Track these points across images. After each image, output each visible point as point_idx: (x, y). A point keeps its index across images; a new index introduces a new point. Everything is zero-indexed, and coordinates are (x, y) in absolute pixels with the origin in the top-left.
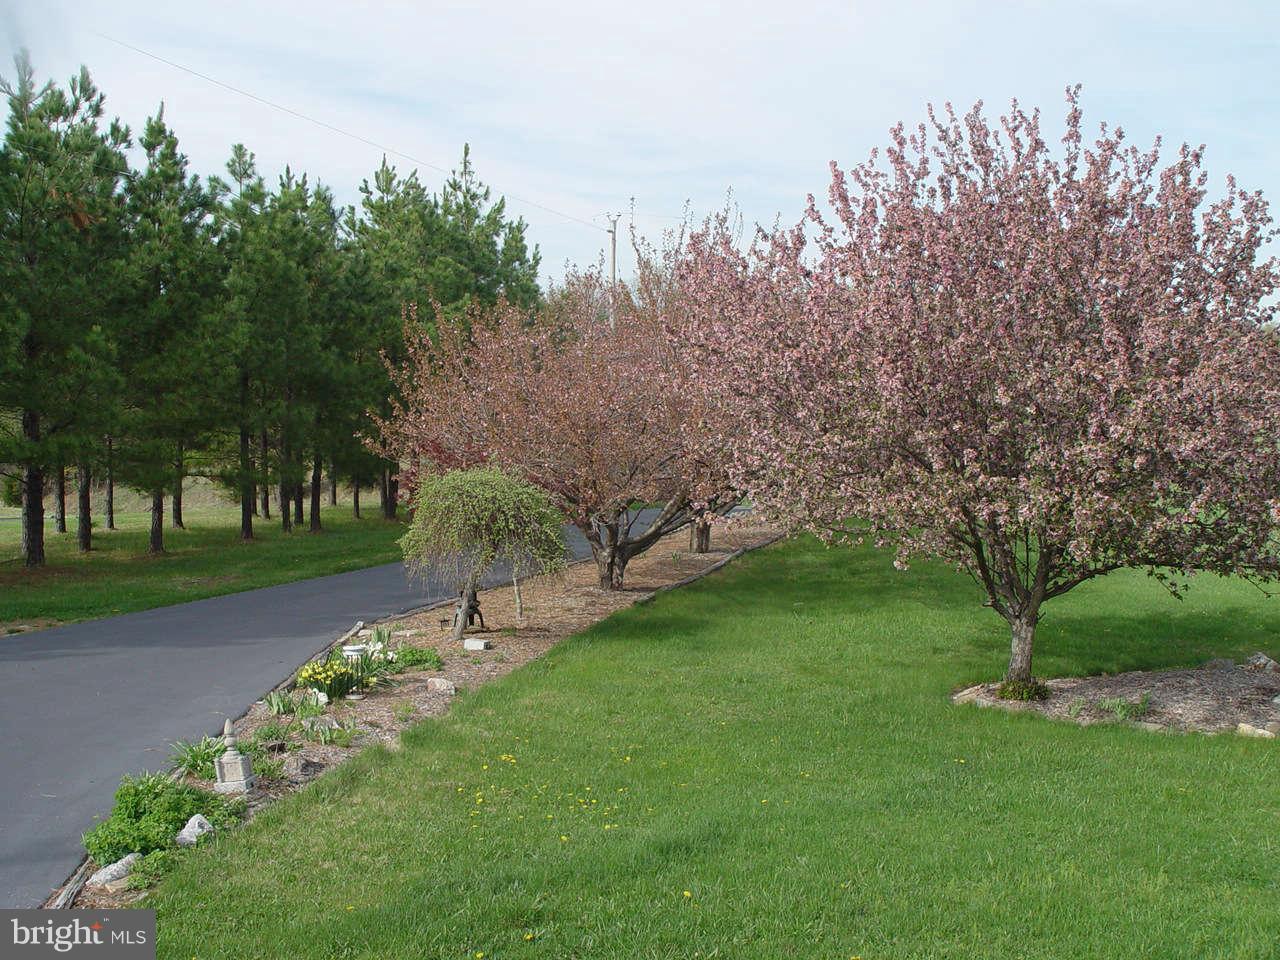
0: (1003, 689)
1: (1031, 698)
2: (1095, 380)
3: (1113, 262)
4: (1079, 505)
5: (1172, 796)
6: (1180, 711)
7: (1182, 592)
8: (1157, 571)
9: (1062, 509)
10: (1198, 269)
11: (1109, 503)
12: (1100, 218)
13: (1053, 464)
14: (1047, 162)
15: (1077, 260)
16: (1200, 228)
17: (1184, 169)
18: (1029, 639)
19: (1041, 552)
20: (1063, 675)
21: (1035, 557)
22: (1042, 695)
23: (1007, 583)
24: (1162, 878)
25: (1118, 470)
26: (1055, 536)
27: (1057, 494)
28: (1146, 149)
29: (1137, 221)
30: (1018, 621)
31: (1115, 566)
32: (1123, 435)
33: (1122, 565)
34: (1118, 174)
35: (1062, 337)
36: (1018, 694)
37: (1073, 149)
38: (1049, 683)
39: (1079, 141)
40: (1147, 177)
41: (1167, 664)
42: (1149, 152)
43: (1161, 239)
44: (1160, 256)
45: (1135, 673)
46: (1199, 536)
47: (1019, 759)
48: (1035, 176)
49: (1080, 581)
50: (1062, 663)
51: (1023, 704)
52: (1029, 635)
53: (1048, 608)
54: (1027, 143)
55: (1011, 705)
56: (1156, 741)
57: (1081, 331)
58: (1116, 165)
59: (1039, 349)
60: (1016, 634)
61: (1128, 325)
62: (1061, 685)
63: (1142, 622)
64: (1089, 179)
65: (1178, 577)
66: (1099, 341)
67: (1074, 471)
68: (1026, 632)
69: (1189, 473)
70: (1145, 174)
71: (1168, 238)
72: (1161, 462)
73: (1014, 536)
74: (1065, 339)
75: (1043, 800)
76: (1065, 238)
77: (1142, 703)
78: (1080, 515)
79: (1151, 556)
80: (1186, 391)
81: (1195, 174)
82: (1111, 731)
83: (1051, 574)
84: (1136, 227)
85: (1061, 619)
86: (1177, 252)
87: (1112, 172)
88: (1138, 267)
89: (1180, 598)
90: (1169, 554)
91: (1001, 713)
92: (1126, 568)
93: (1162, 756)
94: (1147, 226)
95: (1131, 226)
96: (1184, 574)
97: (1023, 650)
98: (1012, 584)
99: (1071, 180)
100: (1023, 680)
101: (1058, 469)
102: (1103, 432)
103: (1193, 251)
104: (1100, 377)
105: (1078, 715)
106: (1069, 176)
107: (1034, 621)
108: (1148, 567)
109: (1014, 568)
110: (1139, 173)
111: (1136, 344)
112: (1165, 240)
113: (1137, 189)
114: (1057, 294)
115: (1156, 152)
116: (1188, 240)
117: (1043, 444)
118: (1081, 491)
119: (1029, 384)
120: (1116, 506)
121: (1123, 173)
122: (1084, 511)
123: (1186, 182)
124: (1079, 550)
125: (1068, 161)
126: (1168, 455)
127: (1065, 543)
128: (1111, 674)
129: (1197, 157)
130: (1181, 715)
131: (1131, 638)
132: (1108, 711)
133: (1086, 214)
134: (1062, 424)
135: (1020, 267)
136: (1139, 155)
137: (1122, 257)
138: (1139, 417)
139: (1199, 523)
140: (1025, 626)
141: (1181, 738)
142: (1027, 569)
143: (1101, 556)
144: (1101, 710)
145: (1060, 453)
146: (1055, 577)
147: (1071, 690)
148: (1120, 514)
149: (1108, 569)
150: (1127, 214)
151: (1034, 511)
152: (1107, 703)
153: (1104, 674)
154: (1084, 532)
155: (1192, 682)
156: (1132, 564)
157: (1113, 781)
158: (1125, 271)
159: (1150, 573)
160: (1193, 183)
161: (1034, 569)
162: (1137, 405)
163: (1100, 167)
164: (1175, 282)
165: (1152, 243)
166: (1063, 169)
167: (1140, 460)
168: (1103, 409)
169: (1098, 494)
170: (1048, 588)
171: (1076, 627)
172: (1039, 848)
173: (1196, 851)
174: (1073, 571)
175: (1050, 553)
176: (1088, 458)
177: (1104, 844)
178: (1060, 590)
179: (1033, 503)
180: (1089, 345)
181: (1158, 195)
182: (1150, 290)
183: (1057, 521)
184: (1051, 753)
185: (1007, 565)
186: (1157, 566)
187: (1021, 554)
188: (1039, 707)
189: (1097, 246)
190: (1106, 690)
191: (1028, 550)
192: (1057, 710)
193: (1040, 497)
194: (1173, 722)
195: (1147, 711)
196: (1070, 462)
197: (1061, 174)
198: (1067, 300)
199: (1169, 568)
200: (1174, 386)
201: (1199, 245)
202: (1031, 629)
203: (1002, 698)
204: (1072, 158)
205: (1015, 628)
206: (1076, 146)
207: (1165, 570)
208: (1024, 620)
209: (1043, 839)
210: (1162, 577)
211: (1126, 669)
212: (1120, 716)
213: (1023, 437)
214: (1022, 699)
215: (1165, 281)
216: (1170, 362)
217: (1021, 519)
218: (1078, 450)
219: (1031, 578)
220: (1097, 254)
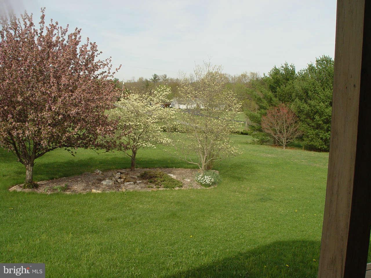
0: (24, 186)
1: (33, 188)
2: (47, 93)
3: (54, 60)
4: (43, 130)
5: (74, 212)
6: (76, 188)
7: (74, 154)
8: (67, 148)
9: (39, 132)
10: (78, 63)
11: (52, 129)
12: (49, 47)
13: (36, 119)
14: (34, 29)
15: (43, 59)
16: (78, 51)
17: (75, 35)
18: (31, 170)
19: (34, 144)
20: (42, 180)
21: (32, 146)
22: (36, 186)
23: (24, 154)
24: (71, 235)
25: (55, 120)
26: (37, 139)
27: (37, 127)
28: (64, 27)
29: (61, 48)
30: (28, 165)
31: (55, 148)
32: (56, 109)
33: (57, 147)
34: (56, 34)
35: (38, 81)
36: (29, 187)
37: (42, 26)
38: (38, 183)
39: (44, 24)
40: (64, 36)
41: (73, 175)
42: (65, 29)
43: (67, 54)
44: (67, 59)
45: (64, 178)
46: (79, 138)
47: (29, 206)
48: (31, 33)
49: (46, 152)
50: (42, 177)
51: (31, 190)
52: (31, 169)
53: (36, 161)
54: (28, 23)
55: (27, 190)
56: (70, 197)
57: (44, 80)
58: (55, 32)
59: (31, 85)
60: (28, 169)
61: (58, 78)
62: (42, 183)
63: (66, 163)
64: (47, 36)
65: (73, 150)
66: (49, 83)
67: (42, 121)
68: (30, 168)
69: (75, 120)
70: (64, 35)
71: (69, 53)
72: (66, 117)
73: (25, 140)
74: (39, 82)
75: (37, 217)
76: (39, 52)
77: (66, 186)
78: (44, 133)
79: (65, 144)
80: (74, 97)
81: (78, 36)
82: (57, 195)
83: (37, 151)
84: (61, 50)
85: (42, 164)
86: (71, 58)
87: (54, 34)
88: (61, 62)
89: (74, 156)
90: (70, 143)
91: (24, 193)
92: (59, 148)
93: (72, 201)
94: (64, 50)
95: (59, 50)
96: (74, 149)
97: (30, 174)
98: (25, 155)
99: (41, 35)
100: (30, 182)
101: (37, 120)
102: (50, 109)
103: (76, 57)
104: (49, 92)
105: (47, 191)
106: (41, 34)
107: (32, 165)
108: (65, 148)
109: (26, 150)
110: (62, 34)
111: (60, 83)
112: (68, 54)
113: (61, 39)
114: (37, 68)
115: (67, 29)
116: (75, 55)
117: (33, 113)
118: (44, 126)
119: (28, 95)
120: (54, 130)
121: (57, 34)
122: (45, 132)
123: (75, 39)
124: (44, 143)
125: (41, 30)
126: (69, 115)
127: (40, 142)
128: (56, 179)
129: (79, 32)
130: (76, 189)
131: (62, 168)
132: (56, 190)
133: (45, 45)
134: (38, 107)
135: (26, 60)
136: (62, 29)
137: (56, 59)
138: (60, 104)
139: (78, 134)
140: (30, 167)
141: (77, 195)
142: (30, 150)
143: (51, 145)
144: (54, 189)
145: (38, 115)
146: (38, 152)
147: (45, 184)
148: (56, 133)
149: (53, 148)
150: (58, 46)
151: (30, 132)
152: (55, 187)
153: (55, 179)
154: (45, 138)
155: (79, 179)
156: (60, 147)
157: (57, 209)
158: (57, 62)
159: (66, 149)
160: (77, 39)
161: (32, 150)
162: (60, 100)
163: (50, 32)
164: (71, 66)
165: (65, 55)
166: (39, 32)
167: (60, 117)
168: (50, 102)
169: (49, 127)
170: (36, 155)
171: (46, 166)
172: (36, 231)
173: (80, 226)
174: (43, 150)
175: (36, 145)
176: (46, 116)
177: (55, 228)
178: (40, 155)
179: (30, 130)
180: (46, 84)
181: (67, 41)
182: (64, 68)
183: (38, 135)
184: (39, 203)
185: (24, 149)
186: (68, 147)
187: (28, 146)
188: (36, 190)
189: (49, 55)
190: (55, 183)
191: (30, 144)
192: (41, 190)
193: (32, 128)
194: (74, 191)
195: (67, 188)
196: (41, 118)
197: (38, 33)
198: (40, 70)
199: (70, 147)
200: (70, 95)
201: (78, 56)
202: (32, 167)
203: (24, 188)
204: (42, 29)
205: (27, 167)
206: (43, 25)
207: (70, 148)
208: (30, 165)
209: (37, 228)
210: (69, 150)
211: (61, 177)
212: (59, 191)
213: (26, 111)
214: (30, 188)
215: (68, 66)
216: (69, 89)
217: (26, 135)
218: (43, 114)
219: (31, 152)
220: (49, 57)
